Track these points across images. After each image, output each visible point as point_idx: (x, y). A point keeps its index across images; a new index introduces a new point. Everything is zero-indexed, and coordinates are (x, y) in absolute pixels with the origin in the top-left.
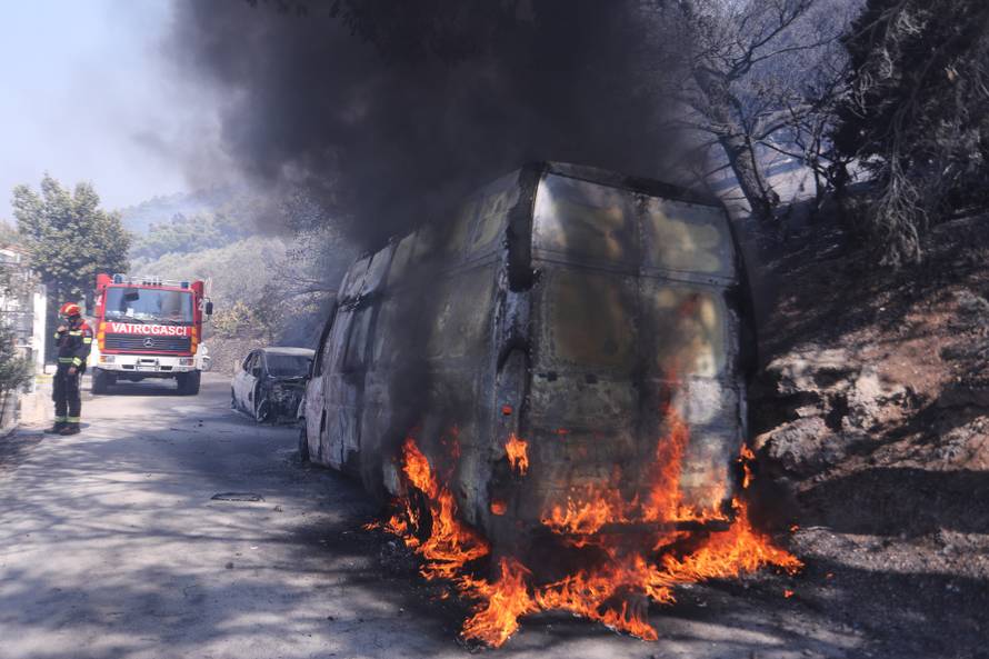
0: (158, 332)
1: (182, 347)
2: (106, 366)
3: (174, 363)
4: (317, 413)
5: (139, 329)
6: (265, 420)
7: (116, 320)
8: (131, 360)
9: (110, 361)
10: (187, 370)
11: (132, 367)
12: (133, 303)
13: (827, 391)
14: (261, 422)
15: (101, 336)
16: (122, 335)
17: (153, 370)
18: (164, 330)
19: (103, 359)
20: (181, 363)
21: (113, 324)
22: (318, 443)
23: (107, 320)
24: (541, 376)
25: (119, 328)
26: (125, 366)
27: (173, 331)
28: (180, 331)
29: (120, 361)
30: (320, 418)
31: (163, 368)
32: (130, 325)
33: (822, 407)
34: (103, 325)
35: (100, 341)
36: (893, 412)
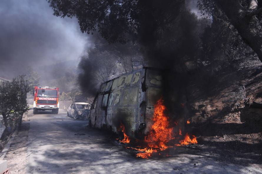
0: (49, 99)
1: (55, 103)
2: (37, 107)
3: (53, 106)
4: (94, 117)
5: (45, 99)
6: (77, 119)
7: (40, 97)
8: (43, 106)
9: (38, 106)
10: (56, 108)
11: (43, 108)
12: (43, 93)
13: (201, 109)
14: (76, 119)
15: (36, 100)
16: (41, 100)
17: (48, 108)
18: (51, 99)
19: (37, 106)
20: (55, 106)
21: (39, 98)
22: (94, 123)
23: (38, 97)
24: (148, 108)
25: (40, 99)
26: (42, 107)
27: (53, 99)
28: (54, 99)
29: (41, 106)
30: (95, 118)
31: (51, 108)
32: (43, 98)
33: (200, 113)
34: (37, 98)
35: (36, 102)
36: (214, 113)
